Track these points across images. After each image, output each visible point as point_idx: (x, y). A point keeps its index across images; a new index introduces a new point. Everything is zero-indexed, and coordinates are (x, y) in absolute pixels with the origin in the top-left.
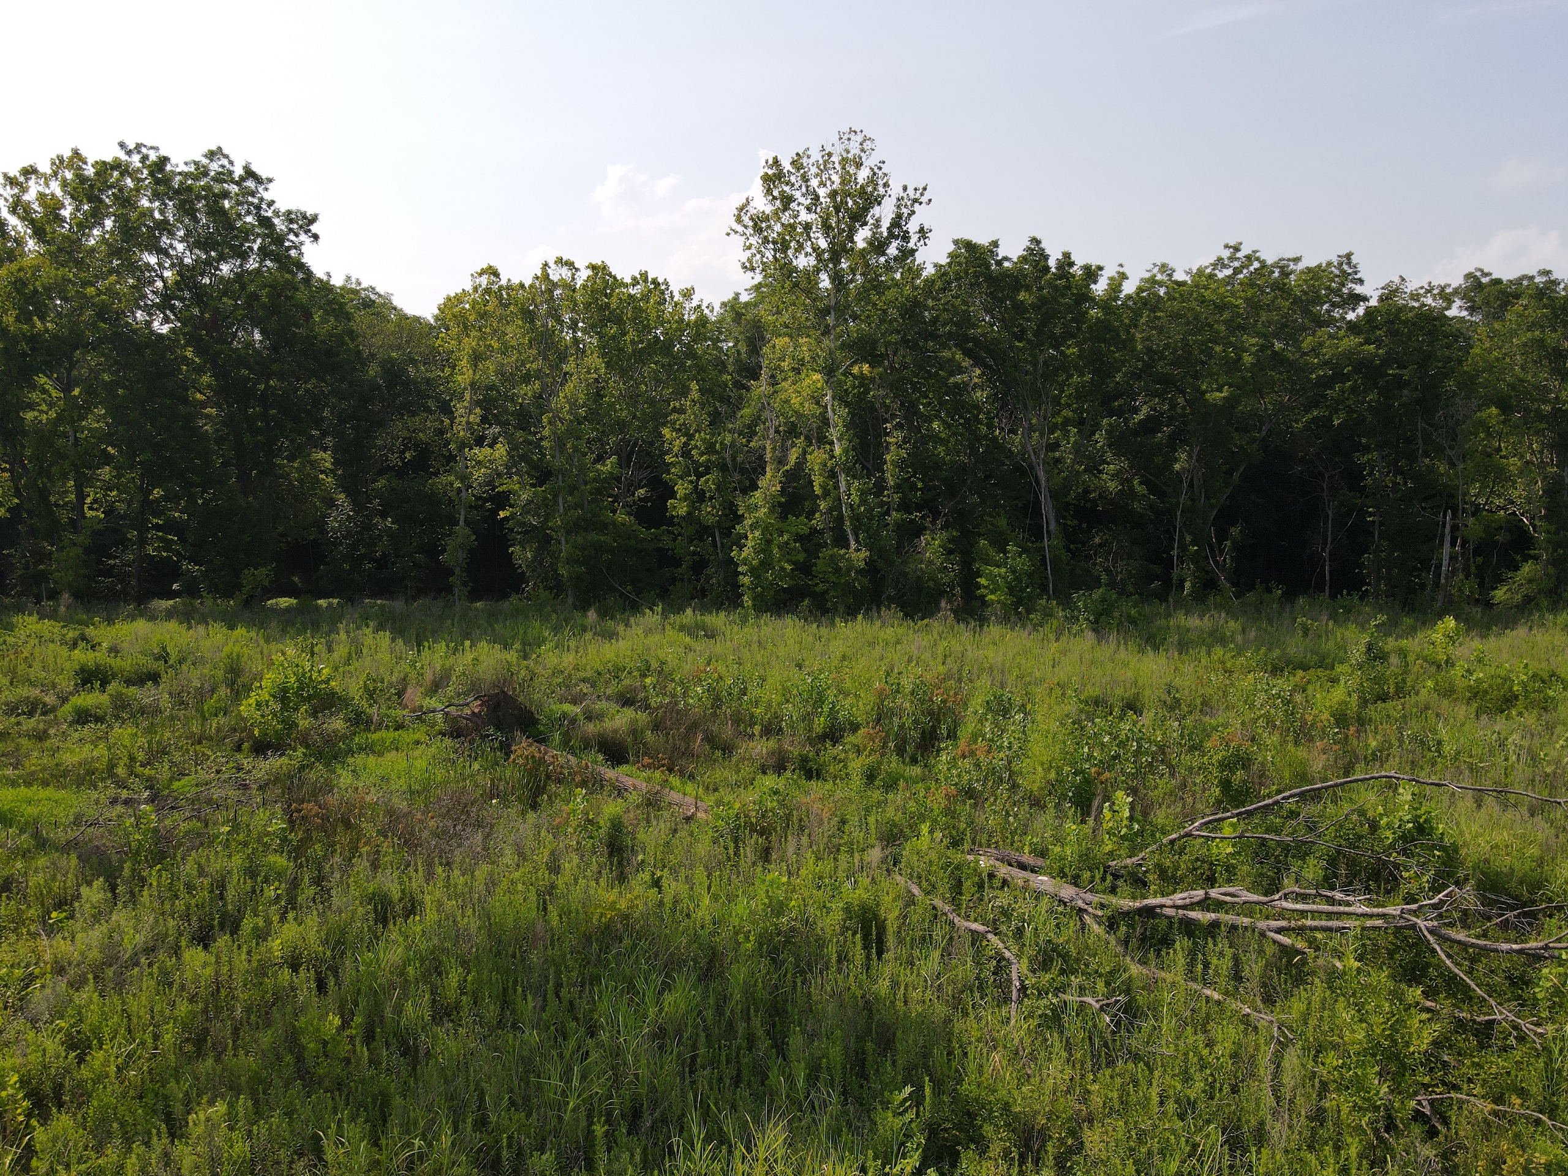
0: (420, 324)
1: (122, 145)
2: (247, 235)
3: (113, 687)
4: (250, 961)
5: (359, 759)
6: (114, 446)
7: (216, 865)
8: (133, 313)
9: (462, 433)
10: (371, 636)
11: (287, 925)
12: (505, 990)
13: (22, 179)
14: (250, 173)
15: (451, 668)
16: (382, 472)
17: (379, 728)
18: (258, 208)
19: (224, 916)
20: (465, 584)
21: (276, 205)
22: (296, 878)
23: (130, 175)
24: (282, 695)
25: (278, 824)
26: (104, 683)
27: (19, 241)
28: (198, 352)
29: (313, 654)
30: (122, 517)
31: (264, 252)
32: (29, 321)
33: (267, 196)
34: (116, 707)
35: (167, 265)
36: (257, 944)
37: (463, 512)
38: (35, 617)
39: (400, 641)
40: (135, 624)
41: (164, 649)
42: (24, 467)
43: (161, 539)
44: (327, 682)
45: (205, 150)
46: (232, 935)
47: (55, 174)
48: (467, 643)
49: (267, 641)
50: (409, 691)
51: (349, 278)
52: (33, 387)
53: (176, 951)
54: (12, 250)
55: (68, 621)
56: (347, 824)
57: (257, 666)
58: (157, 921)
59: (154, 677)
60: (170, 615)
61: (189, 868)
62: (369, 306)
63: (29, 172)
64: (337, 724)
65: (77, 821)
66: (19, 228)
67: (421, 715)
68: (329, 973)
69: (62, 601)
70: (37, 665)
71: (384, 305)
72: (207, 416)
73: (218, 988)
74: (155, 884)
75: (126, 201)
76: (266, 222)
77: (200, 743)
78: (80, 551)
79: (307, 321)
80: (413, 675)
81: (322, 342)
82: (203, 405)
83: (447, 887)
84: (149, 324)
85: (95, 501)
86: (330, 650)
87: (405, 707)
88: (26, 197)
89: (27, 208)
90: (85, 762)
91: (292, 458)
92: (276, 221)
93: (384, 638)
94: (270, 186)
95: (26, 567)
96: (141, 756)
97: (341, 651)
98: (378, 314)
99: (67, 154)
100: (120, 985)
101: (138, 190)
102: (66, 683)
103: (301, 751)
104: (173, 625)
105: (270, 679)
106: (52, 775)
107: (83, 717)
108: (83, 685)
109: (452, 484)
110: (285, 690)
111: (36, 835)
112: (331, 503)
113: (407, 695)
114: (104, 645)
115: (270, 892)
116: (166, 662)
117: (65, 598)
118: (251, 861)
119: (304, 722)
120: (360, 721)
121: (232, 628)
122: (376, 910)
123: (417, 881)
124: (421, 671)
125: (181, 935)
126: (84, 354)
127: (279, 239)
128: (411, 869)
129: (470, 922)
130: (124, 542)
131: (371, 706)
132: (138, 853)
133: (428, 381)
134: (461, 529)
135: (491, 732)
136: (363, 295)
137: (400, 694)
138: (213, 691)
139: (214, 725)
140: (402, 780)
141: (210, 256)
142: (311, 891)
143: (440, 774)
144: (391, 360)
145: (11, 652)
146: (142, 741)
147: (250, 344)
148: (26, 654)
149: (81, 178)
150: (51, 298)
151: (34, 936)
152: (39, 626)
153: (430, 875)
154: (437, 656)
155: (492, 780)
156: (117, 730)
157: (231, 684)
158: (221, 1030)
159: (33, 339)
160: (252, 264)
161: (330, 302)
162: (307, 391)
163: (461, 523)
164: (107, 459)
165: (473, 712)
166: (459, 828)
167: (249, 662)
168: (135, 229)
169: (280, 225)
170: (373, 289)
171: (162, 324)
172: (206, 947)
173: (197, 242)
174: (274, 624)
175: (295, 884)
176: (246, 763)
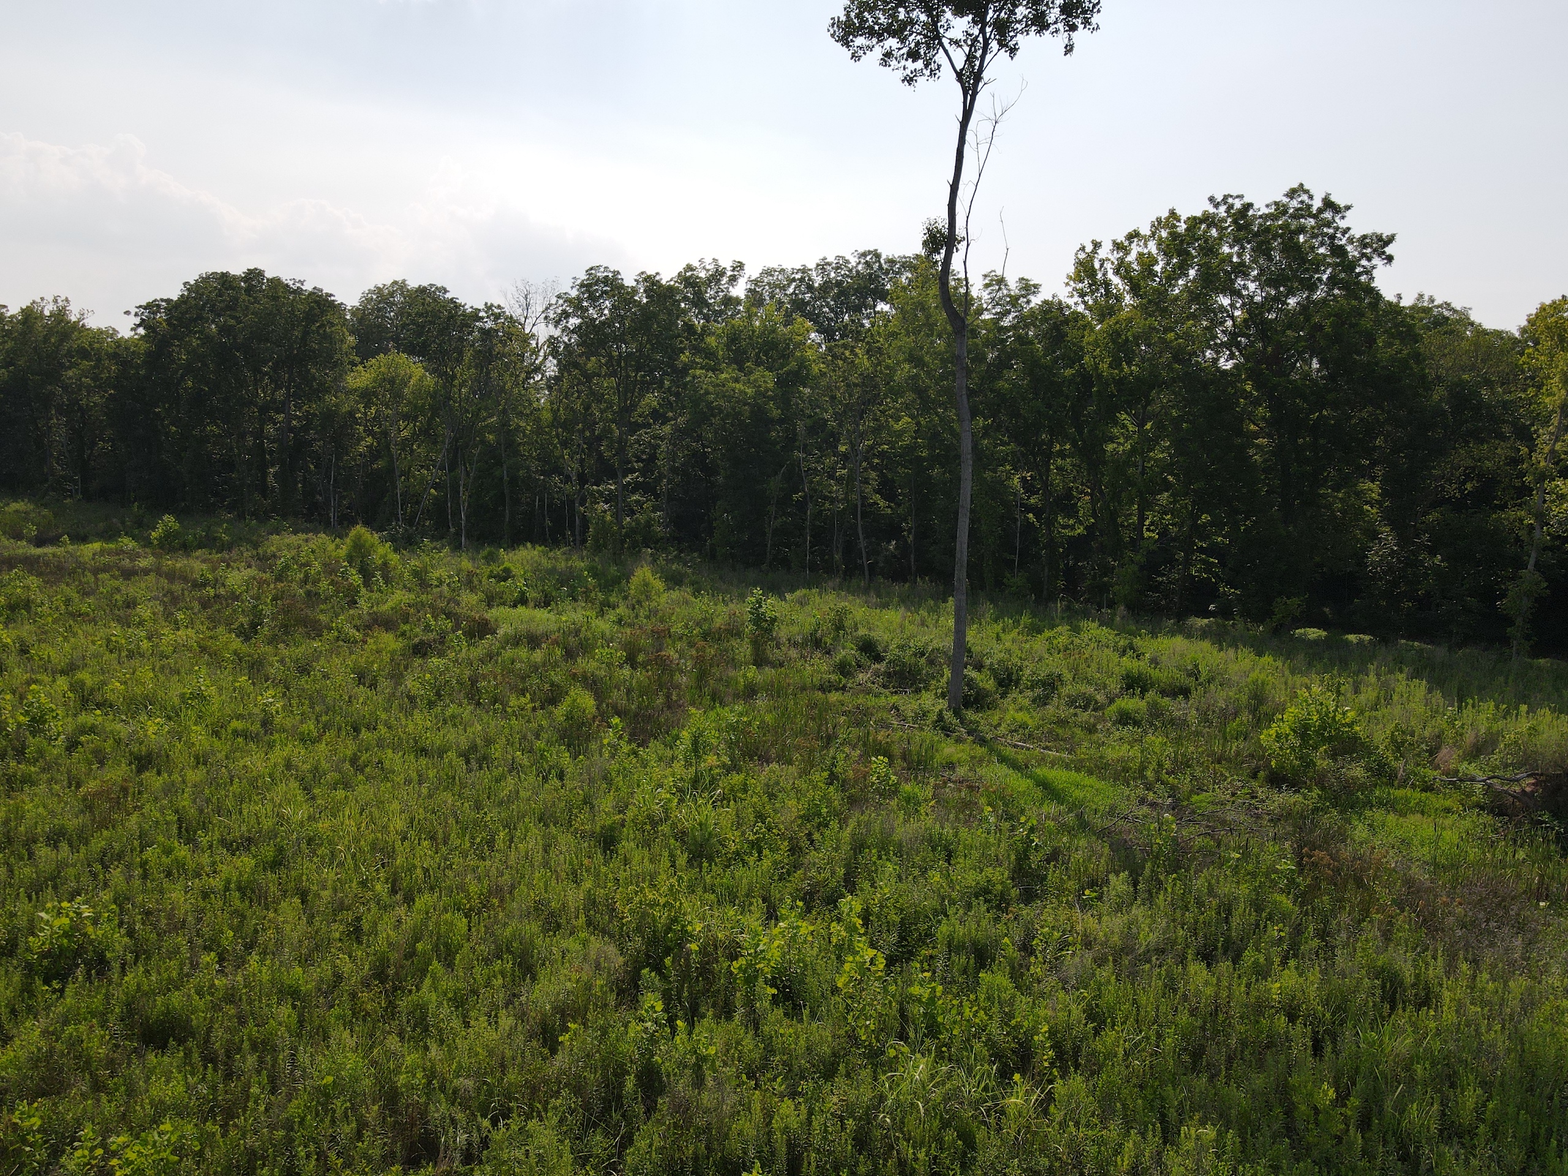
0: (1502, 338)
1: (1211, 199)
2: (1318, 266)
3: (1151, 695)
4: (1248, 994)
5: (1378, 814)
6: (1172, 474)
7: (1225, 889)
8: (1203, 352)
9: (1542, 464)
10: (1404, 683)
11: (1286, 971)
12: (1535, 1136)
13: (1126, 243)
14: (1328, 204)
15: (1500, 733)
16: (1435, 505)
17: (1403, 784)
18: (1333, 237)
19: (1228, 942)
20: (1527, 638)
21: (1351, 232)
22: (1300, 924)
23: (1216, 226)
24: (1303, 730)
25: (1287, 865)
26: (1144, 690)
27: (1119, 298)
28: (1256, 387)
29: (1339, 693)
30: (1174, 540)
31: (1333, 281)
32: (1119, 366)
33: (1343, 224)
34: (1151, 715)
35: (1238, 305)
36: (1257, 980)
37: (1533, 555)
38: (1096, 624)
39: (1438, 694)
40: (1174, 640)
41: (1196, 666)
42: (1101, 492)
43: (1203, 561)
44: (1350, 725)
45: (1286, 189)
46: (1234, 964)
47: (1154, 234)
48: (1524, 708)
49: (1293, 673)
50: (1444, 751)
51: (1421, 296)
52: (1116, 423)
53: (1182, 960)
54: (1112, 306)
55: (1121, 630)
56: (1359, 883)
57: (1280, 696)
58: (1168, 926)
59: (1185, 692)
60: (1204, 634)
61: (1200, 883)
62: (1441, 325)
63: (1133, 236)
64: (1357, 771)
65: (1112, 811)
66: (1120, 286)
67: (1457, 781)
68: (1326, 1037)
69: (1118, 612)
70: (1094, 666)
71: (1458, 321)
72: (1258, 446)
73: (1216, 1010)
74: (1170, 890)
75: (1209, 249)
76: (1339, 251)
77: (1219, 763)
78: (1136, 568)
79: (1370, 347)
80: (1450, 733)
81: (1385, 368)
82: (1256, 435)
83: (1472, 989)
84: (1215, 361)
85: (1152, 523)
86: (1357, 691)
87: (1437, 767)
88: (1129, 259)
89: (1128, 268)
90: (1121, 760)
91: (1336, 488)
92: (1349, 248)
93: (1420, 688)
94: (1348, 213)
95: (1094, 578)
96: (1168, 765)
97: (1368, 694)
98: (1451, 332)
99: (1165, 214)
100: (1133, 975)
101: (1220, 239)
102: (1114, 686)
103: (1316, 792)
104: (1206, 645)
105: (1292, 713)
106: (1096, 766)
107: (1125, 719)
108: (1127, 689)
109: (1521, 520)
110: (1306, 727)
111: (1080, 816)
112: (1374, 535)
113: (1441, 755)
114: (1147, 655)
115: (1274, 931)
116: (1197, 679)
117: (1122, 609)
118: (1258, 894)
119: (1322, 763)
120: (1382, 773)
121: (1260, 654)
122: (1383, 987)
123: (1435, 970)
124: (1460, 730)
125: (1187, 946)
126: (1158, 393)
127: (1350, 266)
128: (1429, 953)
129: (1496, 1037)
130: (1172, 562)
131: (1396, 759)
132: (1157, 857)
133: (1505, 405)
134: (1529, 574)
135: (1546, 818)
136: (1435, 311)
137: (1433, 752)
138: (1236, 714)
139: (1234, 748)
140: (1426, 850)
141: (1279, 292)
142: (1315, 943)
143: (1473, 853)
144: (1461, 384)
145: (1076, 651)
146: (1170, 750)
147: (1306, 375)
148: (1087, 655)
149: (1174, 235)
150: (1138, 345)
151: (1071, 906)
152: (1098, 632)
153: (1451, 968)
154: (1482, 716)
155: (1542, 876)
156: (1150, 738)
157: (1254, 711)
158: (1215, 1054)
159: (1120, 382)
160: (1319, 294)
161: (1396, 326)
162: (1362, 420)
163: (1530, 567)
164: (1167, 485)
165: (1523, 791)
166: (1492, 924)
167: (1273, 691)
168: (1214, 275)
169: (1352, 251)
170: (1448, 305)
171: (1227, 361)
172: (1209, 965)
173: (1268, 280)
174: (1301, 656)
175: (1298, 930)
176: (1261, 793)
